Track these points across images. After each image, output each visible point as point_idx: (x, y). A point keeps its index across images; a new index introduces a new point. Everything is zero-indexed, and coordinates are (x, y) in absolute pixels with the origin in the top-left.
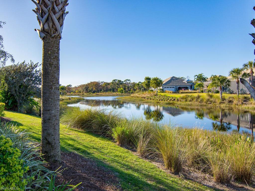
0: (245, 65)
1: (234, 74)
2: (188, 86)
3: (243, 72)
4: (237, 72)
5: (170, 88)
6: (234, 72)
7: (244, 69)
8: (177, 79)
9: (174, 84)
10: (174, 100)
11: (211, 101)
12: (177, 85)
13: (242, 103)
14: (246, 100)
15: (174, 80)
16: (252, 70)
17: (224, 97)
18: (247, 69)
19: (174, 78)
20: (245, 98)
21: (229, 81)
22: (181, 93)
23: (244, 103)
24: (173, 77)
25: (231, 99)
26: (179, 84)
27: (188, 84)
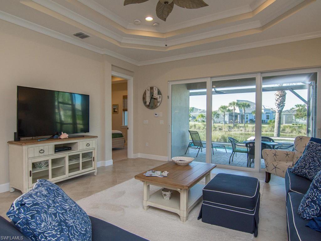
0: (230, 104)
3: (227, 109)
4: (224, 108)
6: (222, 108)
7: (229, 106)
16: (234, 108)
20: (229, 127)
21: (219, 114)
23: (230, 130)
25: (220, 127)
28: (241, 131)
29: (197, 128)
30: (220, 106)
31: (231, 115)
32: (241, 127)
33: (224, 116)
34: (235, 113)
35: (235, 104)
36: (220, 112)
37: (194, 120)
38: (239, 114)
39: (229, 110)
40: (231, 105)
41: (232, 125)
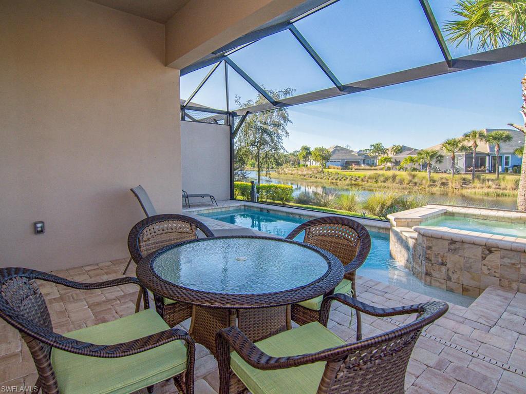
0: (466, 135)
1: (449, 147)
2: (360, 160)
3: (460, 145)
4: (453, 143)
5: (334, 162)
6: (449, 144)
7: (464, 140)
8: (343, 149)
9: (340, 157)
10: (356, 179)
11: (416, 184)
12: (344, 157)
13: (461, 186)
14: (465, 182)
15: (338, 150)
16: (475, 142)
17: (433, 177)
18: (469, 141)
19: (338, 148)
20: (464, 179)
21: (441, 156)
22: (356, 169)
23: (464, 186)
24: (337, 146)
25: (444, 181)
26: (348, 157)
27: (360, 157)
28: (489, 187)
29: (397, 181)
30: (443, 141)
31: (468, 158)
32: (488, 180)
33: (453, 158)
34: (476, 154)
35: (477, 135)
36: (445, 152)
37: (398, 167)
38: (488, 155)
39: (463, 148)
40: (468, 138)
41: (469, 177)
